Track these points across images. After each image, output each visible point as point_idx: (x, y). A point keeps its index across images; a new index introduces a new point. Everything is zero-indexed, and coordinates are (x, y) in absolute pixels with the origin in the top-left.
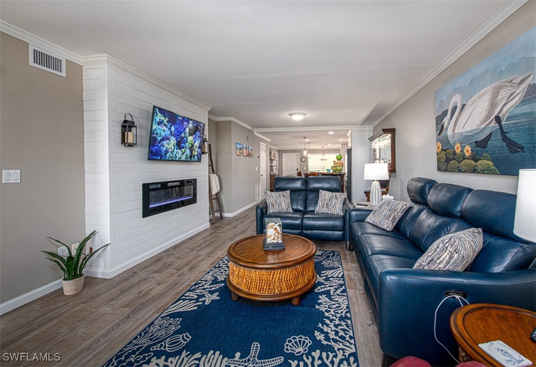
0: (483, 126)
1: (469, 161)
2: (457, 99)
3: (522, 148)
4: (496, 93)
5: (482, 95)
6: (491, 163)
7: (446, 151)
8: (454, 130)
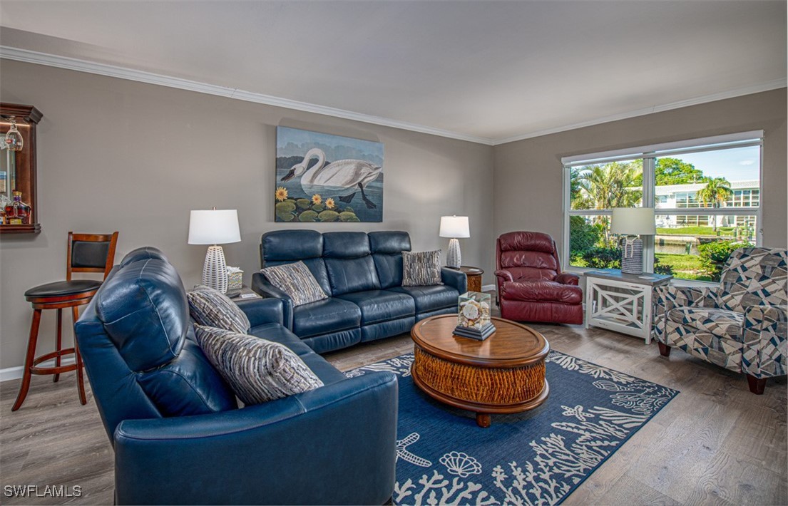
0: (348, 186)
1: (331, 212)
2: (320, 154)
3: (375, 206)
4: (360, 167)
6: (353, 214)
7: (296, 200)
8: (312, 181)
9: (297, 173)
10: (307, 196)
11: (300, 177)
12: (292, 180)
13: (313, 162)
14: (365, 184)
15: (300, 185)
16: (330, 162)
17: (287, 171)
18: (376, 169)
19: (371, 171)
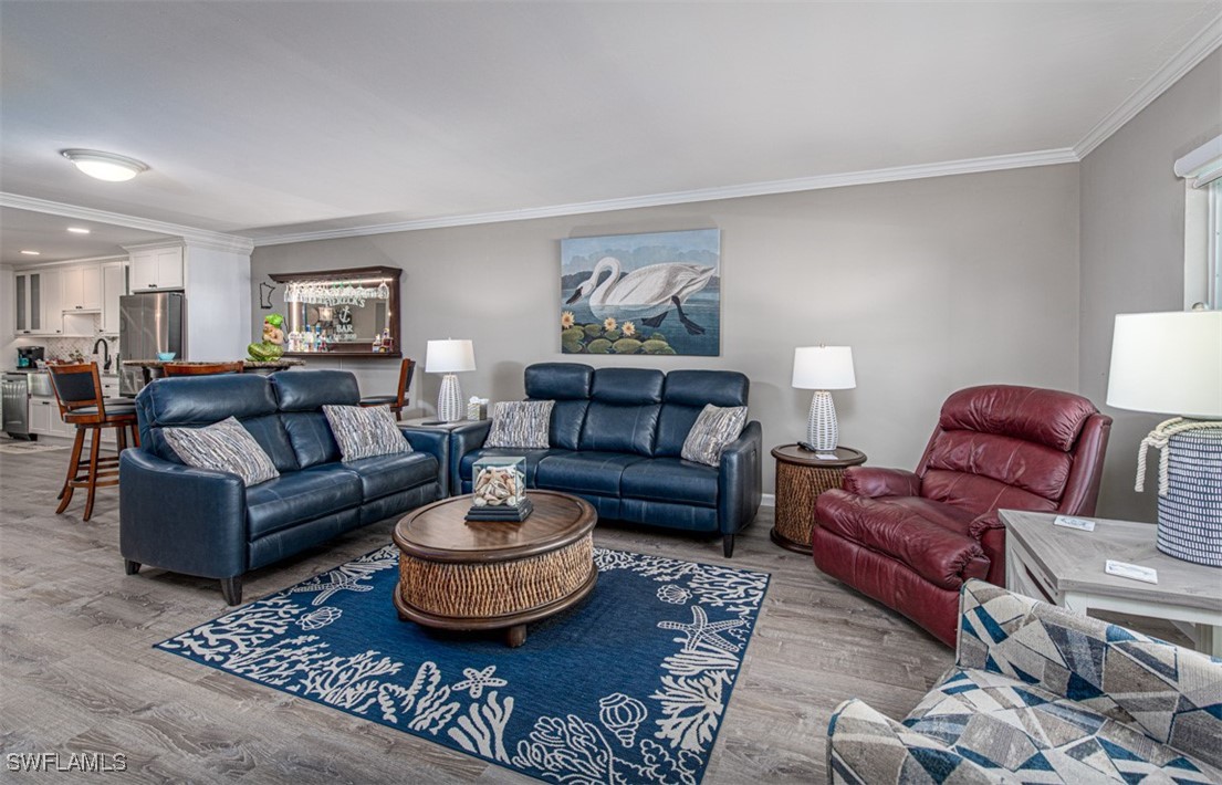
0: (656, 303)
1: (630, 341)
2: (613, 264)
3: (703, 331)
4: (674, 272)
5: (655, 270)
6: (665, 344)
7: (584, 326)
8: (603, 300)
9: (584, 292)
10: (597, 320)
11: (588, 296)
12: (579, 302)
13: (604, 276)
14: (684, 297)
15: (589, 308)
16: (626, 271)
17: (572, 292)
18: (704, 271)
19: (695, 276)
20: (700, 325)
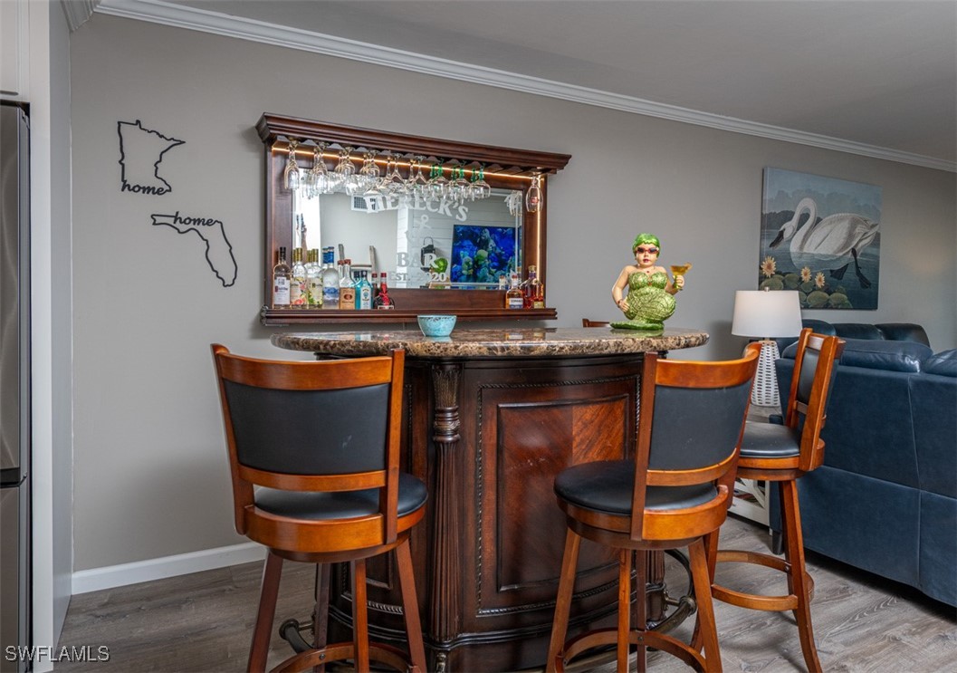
0: (841, 254)
1: (821, 293)
3: (870, 285)
4: (854, 224)
5: (841, 219)
6: (845, 297)
7: (784, 275)
8: (801, 247)
9: (787, 235)
10: (795, 269)
11: (790, 241)
12: (781, 246)
13: (804, 218)
14: (859, 250)
15: (789, 253)
17: (776, 233)
18: (873, 226)
19: (867, 231)
20: (868, 279)
